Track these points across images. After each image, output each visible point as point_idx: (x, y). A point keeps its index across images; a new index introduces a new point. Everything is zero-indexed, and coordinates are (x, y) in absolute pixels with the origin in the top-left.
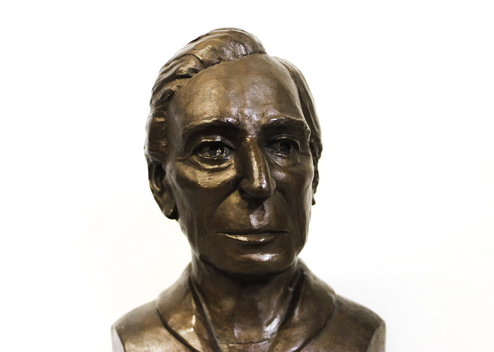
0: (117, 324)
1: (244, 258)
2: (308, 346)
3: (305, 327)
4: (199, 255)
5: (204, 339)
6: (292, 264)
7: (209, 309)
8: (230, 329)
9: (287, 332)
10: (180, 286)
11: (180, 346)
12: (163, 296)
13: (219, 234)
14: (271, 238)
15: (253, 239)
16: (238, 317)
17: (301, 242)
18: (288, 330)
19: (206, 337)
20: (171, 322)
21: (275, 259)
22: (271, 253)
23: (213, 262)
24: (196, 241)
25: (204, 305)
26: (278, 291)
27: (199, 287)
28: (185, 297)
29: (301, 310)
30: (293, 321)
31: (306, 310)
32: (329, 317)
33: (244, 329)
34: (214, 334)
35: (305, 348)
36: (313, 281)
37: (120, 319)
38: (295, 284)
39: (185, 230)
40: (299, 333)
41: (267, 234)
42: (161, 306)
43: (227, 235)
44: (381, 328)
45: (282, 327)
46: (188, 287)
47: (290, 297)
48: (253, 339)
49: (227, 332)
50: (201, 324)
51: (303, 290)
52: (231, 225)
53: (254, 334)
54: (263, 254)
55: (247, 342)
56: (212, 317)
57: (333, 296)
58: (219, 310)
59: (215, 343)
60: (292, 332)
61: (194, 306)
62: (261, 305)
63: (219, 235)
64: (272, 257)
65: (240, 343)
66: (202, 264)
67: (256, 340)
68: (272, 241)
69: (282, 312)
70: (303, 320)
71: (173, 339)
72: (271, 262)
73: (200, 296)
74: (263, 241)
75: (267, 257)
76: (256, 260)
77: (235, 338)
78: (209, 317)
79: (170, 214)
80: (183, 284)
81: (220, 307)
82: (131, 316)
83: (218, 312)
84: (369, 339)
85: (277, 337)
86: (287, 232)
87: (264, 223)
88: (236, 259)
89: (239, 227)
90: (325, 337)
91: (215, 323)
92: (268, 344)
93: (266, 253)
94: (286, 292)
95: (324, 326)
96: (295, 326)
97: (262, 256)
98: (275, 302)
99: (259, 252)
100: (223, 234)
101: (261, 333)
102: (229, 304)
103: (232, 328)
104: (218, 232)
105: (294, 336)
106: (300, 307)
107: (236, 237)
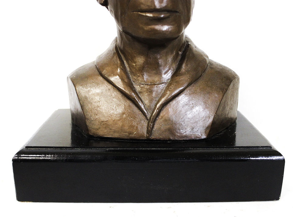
0: (71, 75)
1: (150, 28)
2: (190, 88)
3: (188, 75)
4: (121, 28)
5: (125, 82)
6: (181, 33)
7: (128, 64)
8: (141, 76)
9: (177, 78)
10: (110, 51)
11: (110, 86)
12: (99, 57)
13: (134, 12)
14: (168, 15)
15: (156, 15)
16: (146, 69)
17: (187, 20)
18: (178, 77)
19: (126, 80)
20: (104, 72)
21: (170, 30)
22: (168, 24)
23: (130, 32)
24: (119, 19)
25: (125, 62)
26: (172, 53)
27: (122, 51)
28: (113, 57)
29: (187, 65)
30: (181, 72)
31: (189, 66)
32: (204, 71)
33: (150, 76)
34: (132, 80)
35: (188, 88)
36: (194, 49)
37: (72, 72)
38: (183, 49)
39: (112, 12)
40: (185, 79)
41: (166, 12)
42: (98, 63)
43: (139, 13)
44: (236, 80)
45: (174, 75)
46: (115, 51)
47: (179, 58)
48: (156, 82)
49: (139, 78)
50: (123, 73)
51: (188, 53)
52: (142, 6)
53: (156, 79)
54: (162, 26)
55: (152, 84)
56: (130, 69)
57: (207, 59)
58: (134, 64)
59: (132, 84)
60: (180, 78)
61: (119, 62)
62: (161, 61)
63: (134, 14)
64: (169, 28)
65: (148, 85)
66: (124, 34)
67: (158, 83)
68: (168, 17)
69: (174, 66)
70: (188, 72)
71: (106, 82)
72: (168, 31)
73: (122, 56)
74: (163, 17)
75: (165, 28)
76: (158, 29)
77: (145, 82)
78: (128, 69)
79: (102, 2)
80: (112, 49)
81: (135, 63)
82: (79, 70)
83: (134, 65)
84: (228, 86)
85: (171, 81)
86: (178, 12)
87: (164, 5)
88: (145, 28)
89: (147, 7)
90: (201, 83)
91: (132, 72)
92: (165, 85)
93: (165, 24)
94: (177, 54)
95: (201, 76)
96: (182, 75)
97: (162, 27)
98: (170, 59)
99: (160, 24)
100: (137, 13)
101: (161, 79)
102: (140, 60)
103: (143, 75)
104: (133, 12)
105: (181, 80)
106: (186, 63)
107: (145, 14)
